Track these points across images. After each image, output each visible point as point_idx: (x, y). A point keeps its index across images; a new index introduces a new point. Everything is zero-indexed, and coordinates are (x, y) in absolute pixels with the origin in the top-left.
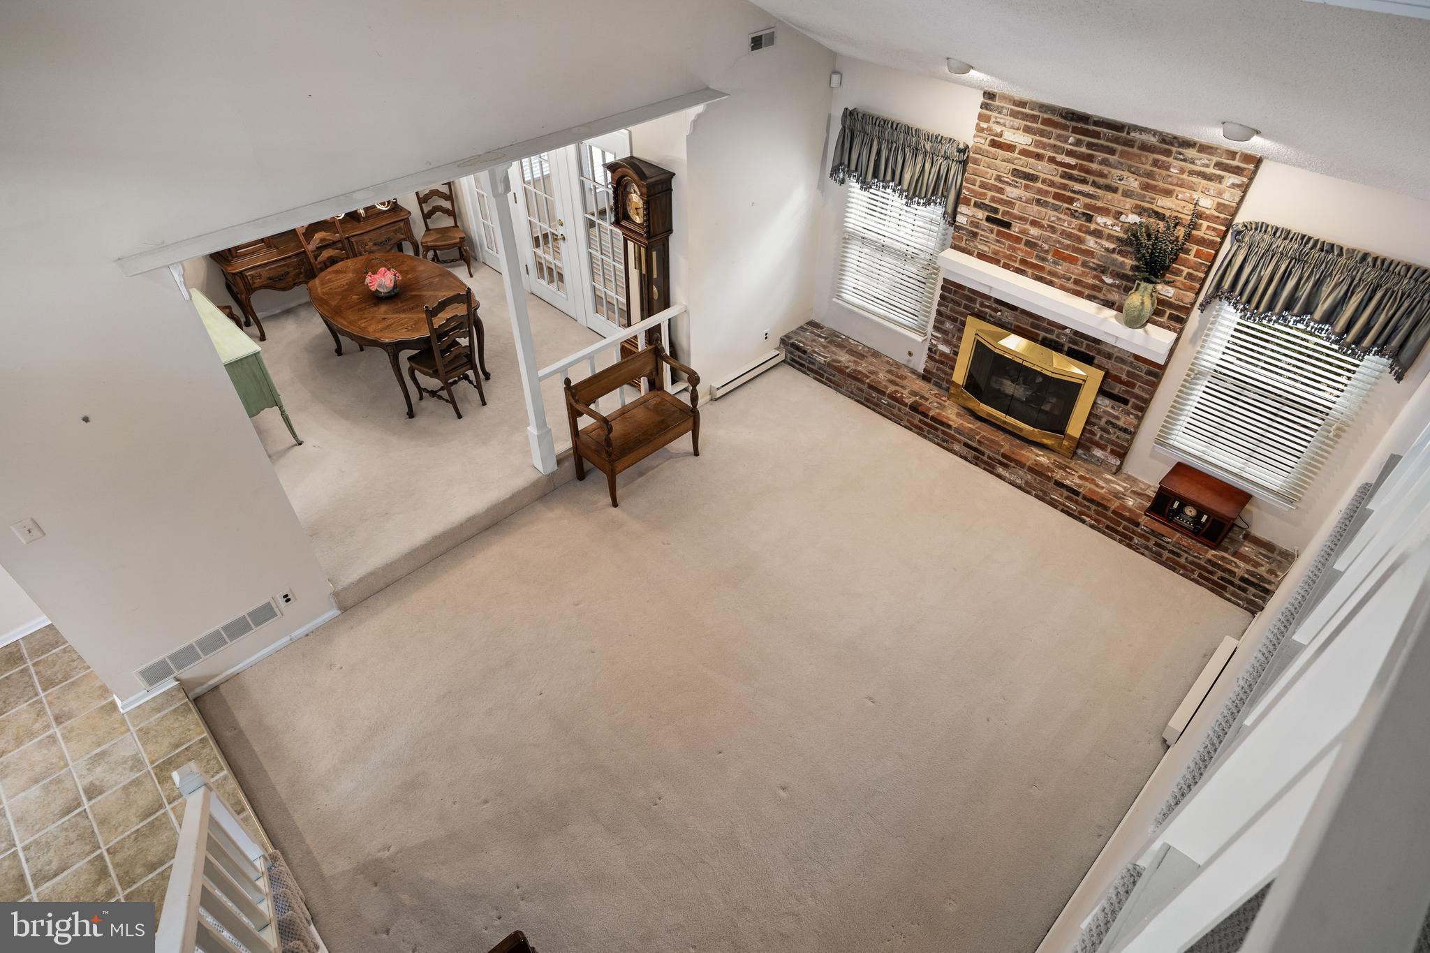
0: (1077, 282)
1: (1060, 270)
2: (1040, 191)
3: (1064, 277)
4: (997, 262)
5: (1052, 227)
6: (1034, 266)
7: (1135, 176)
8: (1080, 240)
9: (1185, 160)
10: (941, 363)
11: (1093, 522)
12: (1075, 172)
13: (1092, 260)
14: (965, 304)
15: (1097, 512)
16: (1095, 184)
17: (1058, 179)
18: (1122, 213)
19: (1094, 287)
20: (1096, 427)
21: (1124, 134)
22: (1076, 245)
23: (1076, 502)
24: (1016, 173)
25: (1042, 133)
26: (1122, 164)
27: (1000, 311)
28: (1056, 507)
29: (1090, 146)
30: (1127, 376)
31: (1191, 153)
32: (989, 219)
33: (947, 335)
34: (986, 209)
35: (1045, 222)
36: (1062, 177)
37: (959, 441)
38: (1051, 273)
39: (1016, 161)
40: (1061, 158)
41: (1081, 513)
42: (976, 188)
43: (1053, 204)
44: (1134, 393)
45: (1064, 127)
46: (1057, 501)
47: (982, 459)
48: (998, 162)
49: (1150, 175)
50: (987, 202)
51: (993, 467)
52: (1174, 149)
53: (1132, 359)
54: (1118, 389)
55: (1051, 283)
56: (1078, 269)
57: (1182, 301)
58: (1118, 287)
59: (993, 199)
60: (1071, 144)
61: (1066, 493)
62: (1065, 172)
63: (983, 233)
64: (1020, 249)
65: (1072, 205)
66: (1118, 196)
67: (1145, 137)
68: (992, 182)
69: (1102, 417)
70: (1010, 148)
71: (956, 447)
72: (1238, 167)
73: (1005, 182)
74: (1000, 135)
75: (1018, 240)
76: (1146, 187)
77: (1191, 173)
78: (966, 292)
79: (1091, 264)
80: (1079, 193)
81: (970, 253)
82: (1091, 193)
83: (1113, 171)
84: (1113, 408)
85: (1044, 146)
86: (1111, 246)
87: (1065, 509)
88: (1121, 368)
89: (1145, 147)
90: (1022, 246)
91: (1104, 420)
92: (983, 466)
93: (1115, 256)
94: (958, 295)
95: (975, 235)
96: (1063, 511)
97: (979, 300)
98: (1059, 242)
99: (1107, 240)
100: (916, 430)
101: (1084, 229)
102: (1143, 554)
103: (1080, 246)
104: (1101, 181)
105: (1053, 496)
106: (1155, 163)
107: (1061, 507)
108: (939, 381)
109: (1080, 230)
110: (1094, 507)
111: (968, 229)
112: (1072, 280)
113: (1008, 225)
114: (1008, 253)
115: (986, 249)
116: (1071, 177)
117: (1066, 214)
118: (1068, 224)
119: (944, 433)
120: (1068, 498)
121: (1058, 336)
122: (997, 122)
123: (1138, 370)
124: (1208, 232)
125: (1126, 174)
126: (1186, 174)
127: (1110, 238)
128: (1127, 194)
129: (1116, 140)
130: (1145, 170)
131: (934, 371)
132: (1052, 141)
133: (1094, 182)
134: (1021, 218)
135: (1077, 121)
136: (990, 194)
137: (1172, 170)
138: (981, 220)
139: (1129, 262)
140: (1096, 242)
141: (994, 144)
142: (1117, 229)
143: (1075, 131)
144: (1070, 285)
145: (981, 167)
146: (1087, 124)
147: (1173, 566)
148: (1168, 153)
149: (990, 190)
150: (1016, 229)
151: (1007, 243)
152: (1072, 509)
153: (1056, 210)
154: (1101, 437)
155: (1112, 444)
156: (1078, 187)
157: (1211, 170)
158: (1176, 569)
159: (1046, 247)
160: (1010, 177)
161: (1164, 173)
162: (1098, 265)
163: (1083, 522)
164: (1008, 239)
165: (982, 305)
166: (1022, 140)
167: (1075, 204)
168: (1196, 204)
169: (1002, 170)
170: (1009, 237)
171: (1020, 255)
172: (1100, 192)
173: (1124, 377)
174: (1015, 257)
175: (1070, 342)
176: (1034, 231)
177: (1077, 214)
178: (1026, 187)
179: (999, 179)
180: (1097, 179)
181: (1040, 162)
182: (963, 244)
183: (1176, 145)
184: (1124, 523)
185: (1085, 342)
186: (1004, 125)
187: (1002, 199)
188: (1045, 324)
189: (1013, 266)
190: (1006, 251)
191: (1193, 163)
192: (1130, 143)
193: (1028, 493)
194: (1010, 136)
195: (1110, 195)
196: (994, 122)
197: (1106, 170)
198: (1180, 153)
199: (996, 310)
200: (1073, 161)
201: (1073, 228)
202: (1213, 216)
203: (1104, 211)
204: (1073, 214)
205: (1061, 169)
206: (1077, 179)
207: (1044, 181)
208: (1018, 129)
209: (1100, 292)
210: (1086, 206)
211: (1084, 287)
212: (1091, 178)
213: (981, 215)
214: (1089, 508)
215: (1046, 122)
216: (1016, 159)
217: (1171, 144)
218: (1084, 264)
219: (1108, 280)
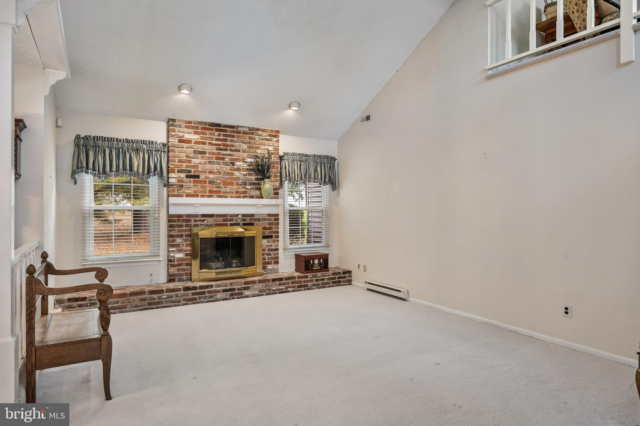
0: (237, 192)
1: (228, 189)
2: (209, 158)
3: (231, 192)
4: (197, 196)
5: (219, 172)
6: (216, 192)
7: (245, 144)
8: (232, 174)
9: (259, 135)
10: (180, 265)
11: (292, 289)
12: (221, 147)
13: (240, 181)
14: (185, 224)
15: (292, 283)
16: (231, 150)
17: (215, 151)
18: (245, 159)
19: (245, 192)
20: (265, 255)
21: (236, 129)
22: (231, 177)
23: (283, 284)
24: (195, 152)
25: (203, 134)
26: (239, 140)
27: (206, 220)
28: (276, 293)
29: (224, 135)
30: (269, 225)
31: (260, 132)
32: (187, 177)
33: (179, 247)
34: (185, 172)
35: (215, 171)
36: (216, 150)
37: (219, 291)
38: (224, 192)
39: (194, 147)
40: (214, 142)
41: (287, 288)
42: (176, 163)
43: (216, 162)
44: (273, 231)
45: (212, 130)
46: (275, 290)
47: (235, 293)
48: (184, 149)
49: (250, 143)
50: (184, 168)
51: (242, 294)
52: (254, 132)
53: (267, 217)
54: (267, 233)
55: (226, 197)
56: (235, 187)
57: (276, 186)
58: (253, 189)
59: (187, 166)
60: (216, 136)
61: (277, 283)
62: (217, 148)
63: (186, 184)
64: (207, 186)
65: (224, 160)
66: (241, 153)
67: (243, 129)
68: (184, 158)
69: (266, 249)
70: (189, 141)
71: (219, 296)
72: (275, 135)
73: (191, 157)
74: (183, 137)
75: (205, 182)
76: (250, 147)
77: (262, 139)
78: (184, 218)
79: (240, 183)
80: (226, 155)
81: (182, 196)
82: (231, 154)
83: (236, 144)
84: (268, 242)
85: (205, 138)
86: (245, 173)
87: (280, 291)
88: (265, 223)
89: (244, 133)
90: (207, 184)
91: (267, 250)
92: (236, 297)
93: (248, 177)
94: (180, 221)
95: (182, 186)
96: (280, 293)
97: (193, 219)
98: (224, 178)
99: (243, 171)
100: (192, 302)
101: (233, 169)
102: (313, 289)
103: (233, 177)
104: (233, 148)
105: (273, 289)
106: (250, 138)
107: (278, 292)
108: (180, 277)
109: (231, 170)
110: (290, 281)
111: (177, 184)
112: (235, 192)
113: (198, 177)
114: (202, 190)
115: (190, 191)
116: (221, 149)
117: (223, 165)
118: (225, 169)
119: (209, 292)
120: (280, 284)
121: (236, 221)
122: (180, 131)
123: (272, 221)
124: (274, 159)
125: (241, 144)
126: (261, 140)
127: (243, 170)
128: (244, 151)
129: (234, 132)
130: (247, 141)
131: (176, 273)
132: (208, 136)
133: (230, 149)
134: (203, 172)
135: (216, 126)
136: (184, 164)
137: (256, 139)
138: (183, 178)
139: (253, 177)
140: (239, 173)
141: (180, 141)
142: (245, 165)
143: (217, 130)
144: (234, 195)
145: (176, 153)
146: (221, 127)
147: (324, 286)
148: (252, 134)
149: (184, 162)
150: (202, 177)
151: (200, 185)
152: (283, 289)
153: (218, 164)
154: (268, 259)
155: (274, 259)
156: (224, 152)
157: (267, 137)
158: (325, 286)
159: (219, 181)
160: (193, 154)
161: (254, 141)
162: (242, 182)
163: (289, 292)
164: (200, 183)
165: (195, 221)
166: (195, 137)
167: (226, 160)
168: (268, 150)
169: (188, 152)
170: (200, 182)
171: (208, 189)
172: (234, 153)
173: (268, 226)
174: (206, 191)
175: (242, 221)
176: (211, 176)
177: (228, 164)
178: (202, 157)
179: (187, 156)
180: (231, 148)
181: (205, 146)
182: (176, 193)
183: (255, 130)
184: (303, 280)
185: (248, 218)
186: (184, 132)
187: (192, 165)
188: (229, 218)
189: (206, 195)
190: (200, 189)
191: (262, 136)
192: (239, 132)
193: (262, 295)
194: (187, 136)
195: (238, 153)
196: (178, 132)
197: (234, 144)
198: (257, 133)
199: (203, 221)
200: (219, 143)
201: (228, 170)
202: (274, 152)
203: (238, 160)
204: (226, 164)
205: (215, 147)
206: (223, 149)
207: (209, 153)
208: (191, 133)
209: (247, 193)
210: (230, 159)
211: (240, 193)
212: (228, 148)
213: (183, 175)
214: (288, 283)
215: (202, 129)
216: (194, 146)
217: (253, 131)
218: (237, 184)
219: (249, 187)
